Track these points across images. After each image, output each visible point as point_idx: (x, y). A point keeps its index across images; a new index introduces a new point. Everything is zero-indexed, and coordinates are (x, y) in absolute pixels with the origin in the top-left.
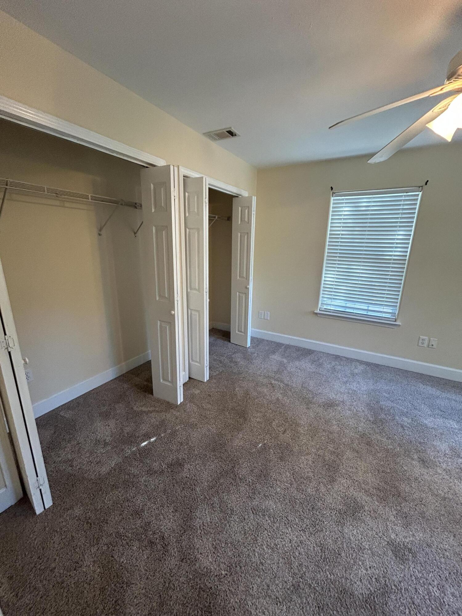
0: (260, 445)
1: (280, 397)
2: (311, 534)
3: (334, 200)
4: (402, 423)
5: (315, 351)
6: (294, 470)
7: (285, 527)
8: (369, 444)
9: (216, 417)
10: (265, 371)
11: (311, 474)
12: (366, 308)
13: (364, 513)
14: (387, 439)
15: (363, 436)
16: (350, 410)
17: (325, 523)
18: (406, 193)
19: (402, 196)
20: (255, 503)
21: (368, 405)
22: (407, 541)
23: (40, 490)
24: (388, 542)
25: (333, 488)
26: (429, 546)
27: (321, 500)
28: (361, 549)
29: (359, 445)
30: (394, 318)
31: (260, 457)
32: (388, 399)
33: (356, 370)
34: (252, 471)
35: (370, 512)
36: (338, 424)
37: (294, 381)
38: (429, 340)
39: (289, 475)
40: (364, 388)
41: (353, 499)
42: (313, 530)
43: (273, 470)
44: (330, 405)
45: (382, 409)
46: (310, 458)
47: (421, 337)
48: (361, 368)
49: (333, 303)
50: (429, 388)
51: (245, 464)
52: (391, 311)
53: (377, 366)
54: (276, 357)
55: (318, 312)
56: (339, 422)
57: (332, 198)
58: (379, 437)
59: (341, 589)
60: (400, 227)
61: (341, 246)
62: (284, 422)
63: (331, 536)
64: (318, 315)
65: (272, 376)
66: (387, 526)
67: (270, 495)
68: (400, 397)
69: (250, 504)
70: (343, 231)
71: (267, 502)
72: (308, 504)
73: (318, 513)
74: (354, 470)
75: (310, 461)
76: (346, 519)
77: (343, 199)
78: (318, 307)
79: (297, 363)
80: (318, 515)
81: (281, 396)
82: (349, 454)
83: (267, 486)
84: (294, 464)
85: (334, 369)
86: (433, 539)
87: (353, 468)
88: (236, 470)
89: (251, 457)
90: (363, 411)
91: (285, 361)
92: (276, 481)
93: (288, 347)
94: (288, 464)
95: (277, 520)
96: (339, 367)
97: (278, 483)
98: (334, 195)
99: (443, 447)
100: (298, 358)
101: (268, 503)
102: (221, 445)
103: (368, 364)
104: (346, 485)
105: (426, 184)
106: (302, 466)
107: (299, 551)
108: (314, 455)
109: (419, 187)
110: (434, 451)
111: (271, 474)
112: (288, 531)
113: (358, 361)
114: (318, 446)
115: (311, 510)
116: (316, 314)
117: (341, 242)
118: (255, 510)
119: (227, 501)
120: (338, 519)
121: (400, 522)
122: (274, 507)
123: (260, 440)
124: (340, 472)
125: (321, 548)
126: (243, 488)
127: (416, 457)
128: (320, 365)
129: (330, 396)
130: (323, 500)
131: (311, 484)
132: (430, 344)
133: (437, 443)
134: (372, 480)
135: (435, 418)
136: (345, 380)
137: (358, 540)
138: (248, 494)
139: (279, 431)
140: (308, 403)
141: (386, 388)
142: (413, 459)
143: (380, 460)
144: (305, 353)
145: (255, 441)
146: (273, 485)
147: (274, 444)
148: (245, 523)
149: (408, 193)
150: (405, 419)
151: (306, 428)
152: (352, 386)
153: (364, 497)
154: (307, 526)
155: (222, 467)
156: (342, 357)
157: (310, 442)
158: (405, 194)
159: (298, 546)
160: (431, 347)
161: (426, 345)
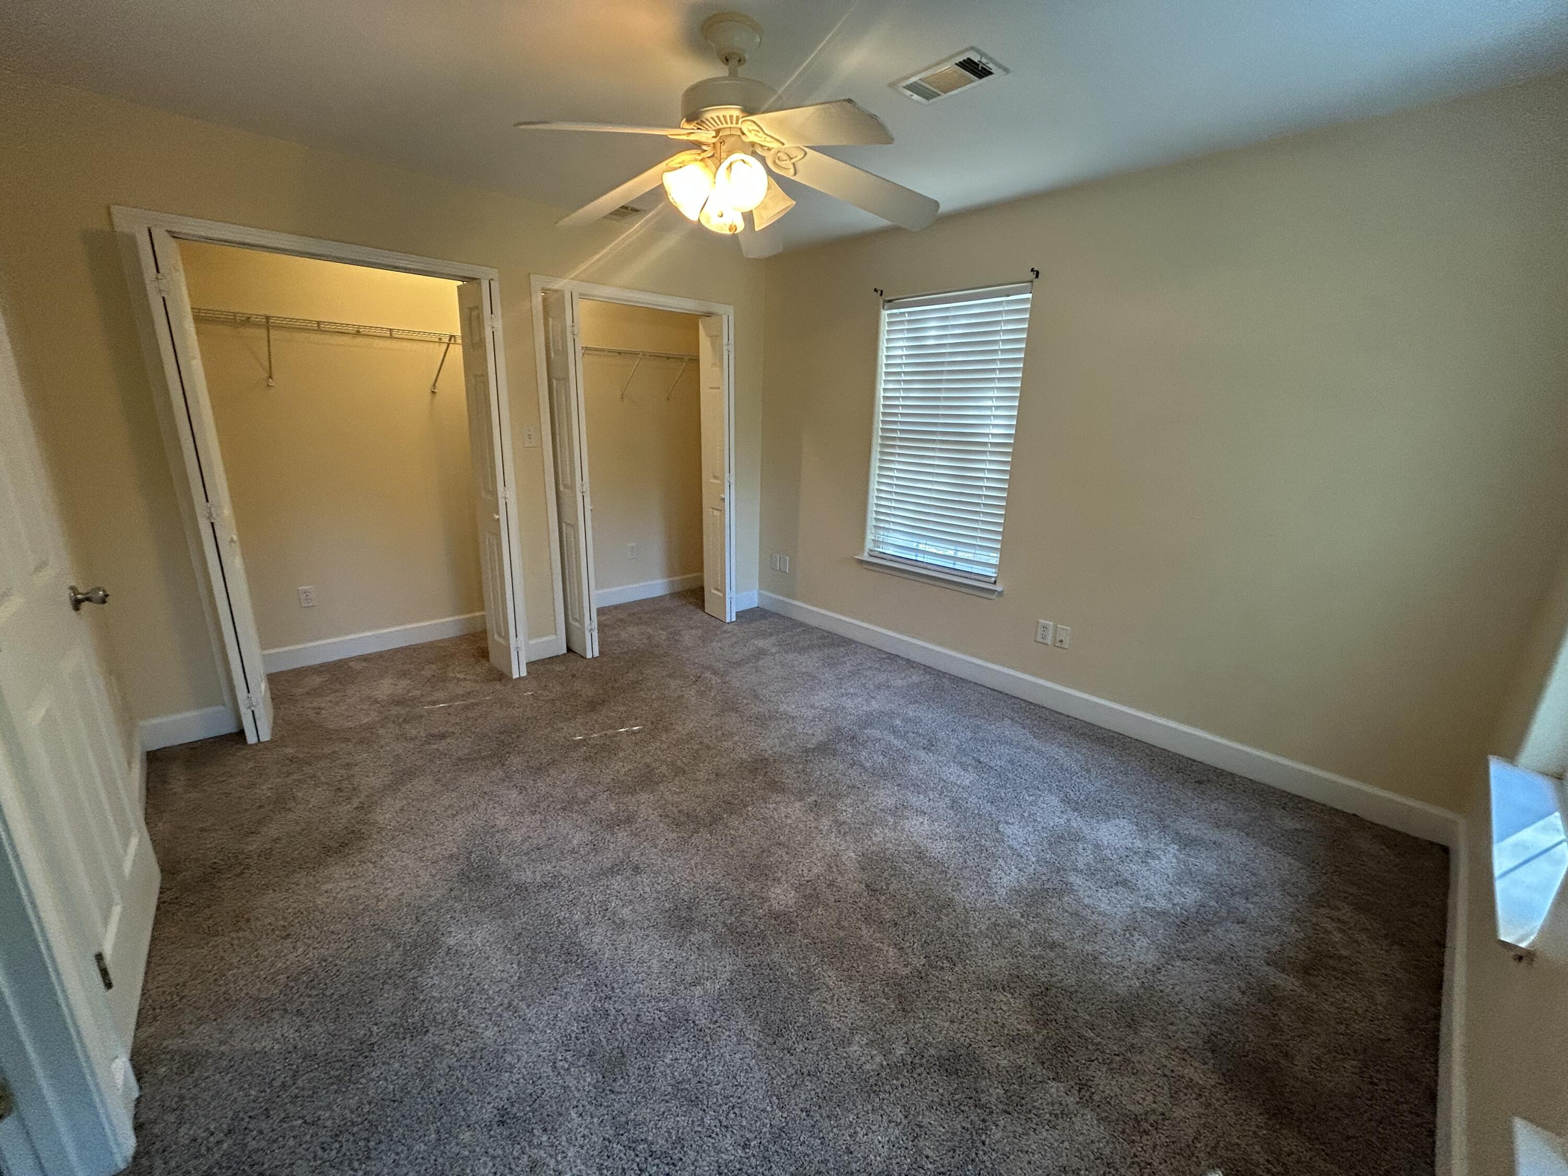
3: (890, 315)
5: (858, 642)
12: (951, 553)
18: (1009, 296)
19: (1000, 303)
23: (253, 712)
30: (994, 575)
33: (899, 681)
38: (1056, 629)
40: (870, 707)
47: (1043, 621)
48: (916, 678)
49: (893, 541)
50: (1014, 728)
55: (866, 559)
57: (885, 313)
60: (1000, 370)
61: (902, 423)
64: (868, 567)
77: (903, 314)
78: (865, 549)
79: (792, 656)
96: (869, 672)
98: (886, 304)
100: (803, 650)
103: (940, 675)
105: (1037, 278)
109: (1027, 282)
113: (926, 668)
116: (861, 562)
117: (903, 407)
128: (835, 665)
132: (1058, 639)
141: (917, 714)
144: (832, 643)
158: (1006, 298)
160: (1058, 644)
161: (1049, 641)
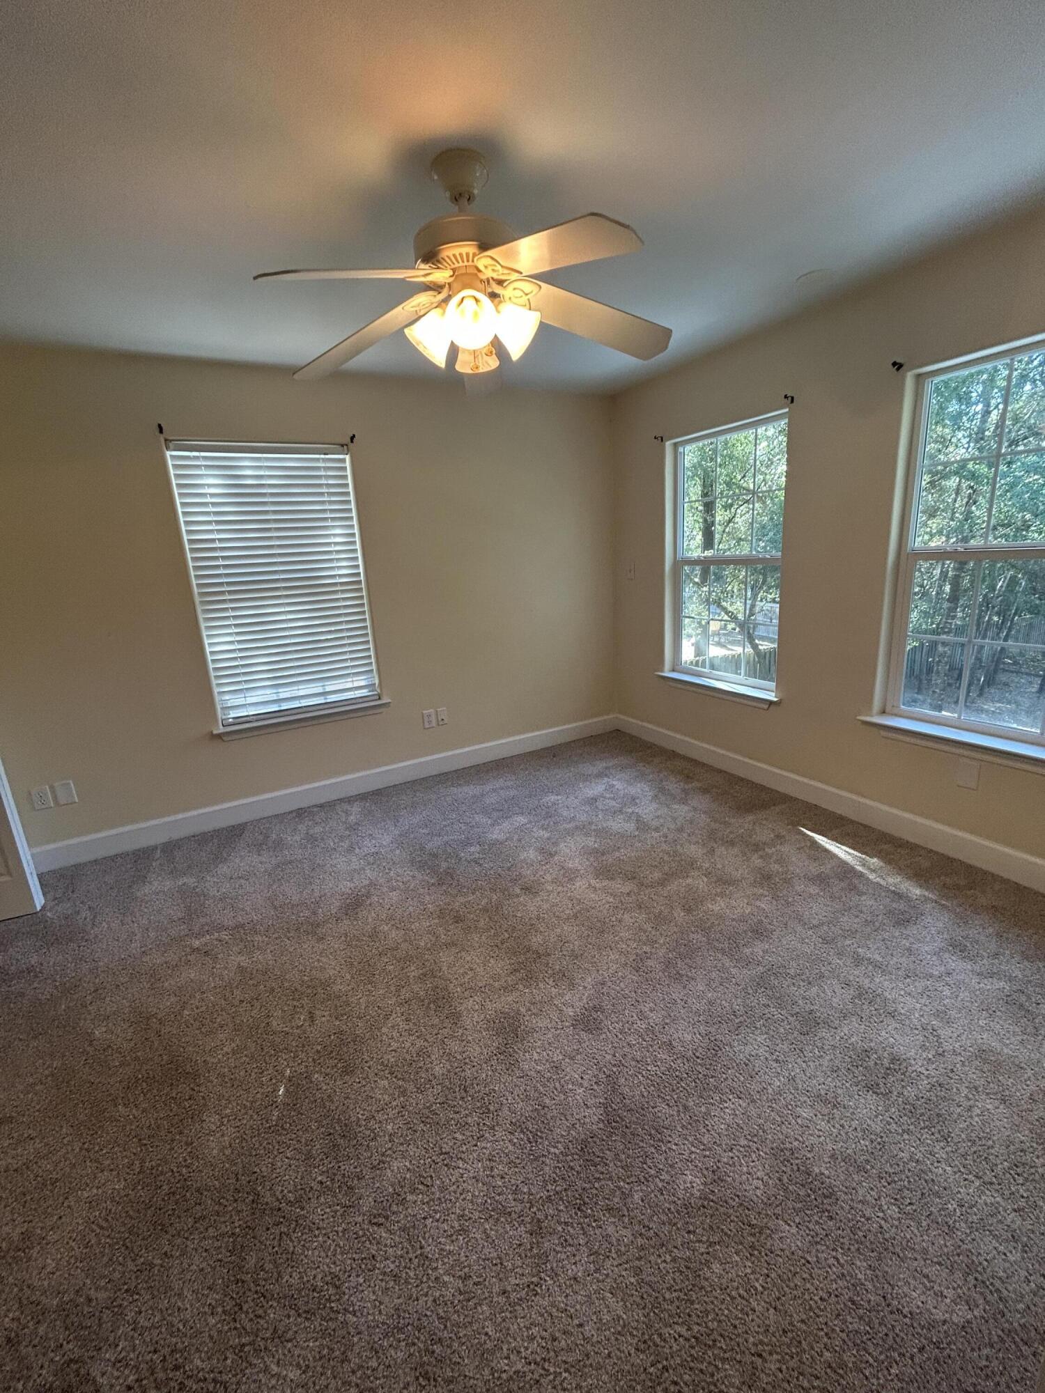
0: (280, 1093)
1: (243, 960)
2: (493, 1128)
3: (173, 457)
4: (472, 857)
5: (247, 823)
6: (387, 1066)
7: (451, 1170)
8: (458, 919)
9: (88, 1150)
10: (152, 934)
11: (420, 1043)
12: (320, 690)
13: (526, 1019)
14: (473, 894)
15: (442, 914)
16: (393, 889)
17: (496, 1088)
18: (325, 454)
19: (318, 460)
20: (367, 1204)
21: (412, 862)
22: (585, 1001)
24: (573, 1025)
25: (466, 1029)
26: (603, 984)
27: (466, 1063)
28: (557, 1068)
29: (449, 933)
30: (376, 693)
31: (302, 1114)
32: (431, 834)
33: (352, 818)
34: (309, 1156)
35: (530, 1010)
36: (393, 925)
37: (248, 909)
39: (386, 1082)
40: (386, 839)
41: (500, 1015)
42: (490, 1119)
43: (352, 1106)
44: (354, 904)
45: (435, 856)
46: (397, 1019)
47: (424, 712)
48: (356, 808)
49: (250, 700)
50: (466, 789)
51: (279, 1164)
52: (363, 683)
53: (378, 793)
54: (157, 886)
55: (222, 731)
56: (393, 922)
57: (168, 453)
58: (462, 900)
59: (579, 1147)
60: (333, 519)
62: (295, 1003)
63: (517, 1098)
64: (225, 738)
65: (182, 933)
66: (557, 1006)
67: (383, 1155)
68: (444, 823)
69: (360, 1219)
70: (219, 531)
71: (389, 1173)
72: (454, 1092)
73: (477, 1088)
74: (471, 974)
75: (401, 1023)
76: (515, 1051)
77: (197, 458)
78: (217, 720)
79: (224, 869)
80: (479, 1091)
81: (243, 958)
82: (445, 957)
83: (364, 1147)
84: (379, 1057)
85: (311, 839)
86: (600, 972)
87: (467, 974)
88: (268, 1198)
89: (280, 1135)
90: (413, 877)
91: (190, 881)
92: (373, 1117)
93: (170, 848)
94: (369, 1067)
95: (431, 1177)
96: (318, 829)
97: (379, 1116)
98: (171, 445)
99: (532, 854)
100: (218, 859)
101: (392, 1171)
102: (174, 1193)
103: (363, 797)
104: (477, 1007)
105: (352, 441)
106: (394, 1045)
107: (498, 1175)
108: (398, 1008)
109: (342, 446)
110: (528, 868)
111: (353, 1119)
112: (461, 1171)
113: (341, 800)
114: (393, 989)
115: (465, 1095)
116: (219, 736)
117: (224, 558)
118: (379, 1218)
119: (305, 1279)
120: (506, 1064)
121: (564, 987)
122: (407, 1164)
123: (274, 1081)
124: (456, 995)
125: (518, 1130)
126: (318, 1211)
127: (518, 891)
128: (279, 845)
129: (344, 890)
130: (467, 1060)
131: (433, 1057)
132: (440, 719)
133: (523, 856)
134: (499, 966)
135: (499, 824)
136: (346, 844)
137: (547, 1061)
138: (339, 1208)
139: (298, 1027)
140: (313, 929)
141: (416, 820)
142: (518, 896)
143: (488, 930)
144: (229, 837)
145: (263, 1094)
146: (373, 1131)
147: (310, 1060)
148: (381, 1262)
149: (327, 454)
150: (472, 849)
151: (348, 977)
152: (365, 849)
153: (510, 999)
154: (478, 1124)
155: (222, 1235)
156: (309, 807)
157: (373, 994)
158: (322, 456)
159: (492, 1169)
160: (441, 723)
161: (434, 724)
